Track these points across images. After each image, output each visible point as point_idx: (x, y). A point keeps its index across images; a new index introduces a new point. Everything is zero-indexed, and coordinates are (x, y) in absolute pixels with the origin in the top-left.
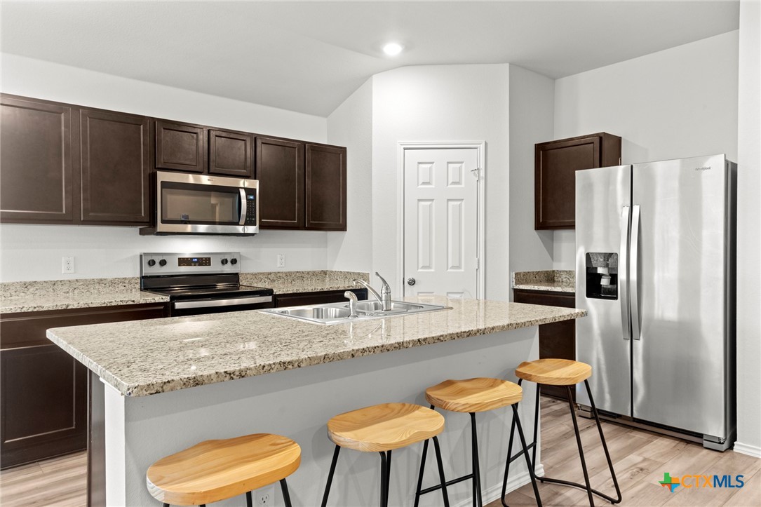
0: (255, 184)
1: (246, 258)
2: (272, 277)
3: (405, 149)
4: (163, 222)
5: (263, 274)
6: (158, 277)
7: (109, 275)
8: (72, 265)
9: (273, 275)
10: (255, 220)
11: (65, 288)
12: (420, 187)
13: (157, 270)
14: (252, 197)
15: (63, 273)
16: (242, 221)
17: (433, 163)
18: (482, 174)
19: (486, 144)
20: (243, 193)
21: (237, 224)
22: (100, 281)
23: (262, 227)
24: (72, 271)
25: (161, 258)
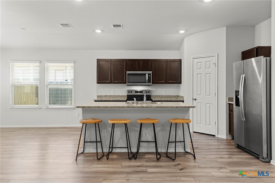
0: (151, 72)
1: (153, 91)
2: (161, 97)
3: (193, 59)
4: (128, 83)
5: (158, 96)
6: (131, 95)
7: (121, 95)
8: (114, 92)
9: (161, 96)
10: (151, 82)
11: (112, 97)
12: (198, 70)
13: (130, 94)
14: (150, 76)
15: (112, 94)
16: (147, 82)
17: (201, 62)
18: (217, 65)
19: (218, 54)
20: (147, 75)
21: (146, 83)
22: (119, 96)
23: (152, 83)
24: (114, 93)
25: (131, 91)
